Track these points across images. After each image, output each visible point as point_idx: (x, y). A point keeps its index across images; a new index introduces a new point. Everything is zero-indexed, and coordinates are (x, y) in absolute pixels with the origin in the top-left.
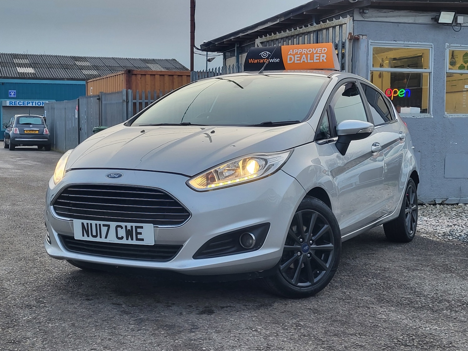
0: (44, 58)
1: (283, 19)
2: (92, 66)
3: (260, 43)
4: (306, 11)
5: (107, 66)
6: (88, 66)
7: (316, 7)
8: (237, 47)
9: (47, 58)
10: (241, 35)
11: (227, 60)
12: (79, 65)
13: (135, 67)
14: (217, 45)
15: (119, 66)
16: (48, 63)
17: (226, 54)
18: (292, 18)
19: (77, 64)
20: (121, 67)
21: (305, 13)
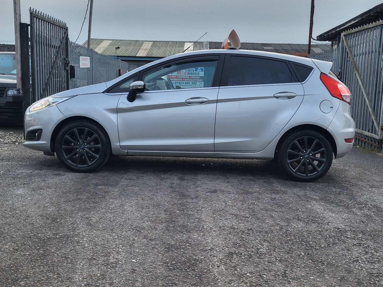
0: (244, 45)
1: (360, 19)
2: (274, 50)
3: (344, 35)
4: (372, 13)
5: (284, 50)
6: (271, 50)
7: (378, 11)
8: (338, 38)
9: (246, 45)
10: (338, 29)
11: (334, 46)
12: (266, 49)
13: (303, 50)
14: (325, 37)
15: (292, 49)
16: (246, 47)
17: (333, 43)
18: (365, 18)
19: (264, 48)
20: (293, 50)
21: (372, 15)
